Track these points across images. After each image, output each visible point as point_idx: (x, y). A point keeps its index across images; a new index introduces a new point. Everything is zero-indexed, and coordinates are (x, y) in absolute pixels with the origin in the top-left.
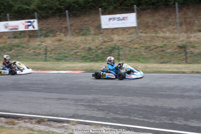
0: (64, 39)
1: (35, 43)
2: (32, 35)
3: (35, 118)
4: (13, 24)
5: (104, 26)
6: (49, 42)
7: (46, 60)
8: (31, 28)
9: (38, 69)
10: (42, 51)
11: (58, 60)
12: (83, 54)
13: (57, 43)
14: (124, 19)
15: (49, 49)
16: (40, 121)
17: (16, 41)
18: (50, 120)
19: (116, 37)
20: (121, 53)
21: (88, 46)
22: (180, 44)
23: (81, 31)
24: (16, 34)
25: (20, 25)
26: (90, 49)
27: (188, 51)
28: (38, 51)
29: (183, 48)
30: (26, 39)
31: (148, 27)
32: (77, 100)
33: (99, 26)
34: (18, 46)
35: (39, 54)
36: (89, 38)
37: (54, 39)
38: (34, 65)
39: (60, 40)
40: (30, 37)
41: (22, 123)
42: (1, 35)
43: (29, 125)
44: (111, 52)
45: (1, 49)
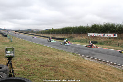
1: (116, 41)
2: (115, 38)
4: (109, 34)
6: (120, 41)
7: (118, 47)
8: (115, 36)
9: (115, 49)
10: (117, 44)
11: (122, 47)
15: (120, 43)
16: (113, 64)
17: (110, 40)
18: (116, 65)
24: (110, 38)
25: (112, 35)
30: (113, 39)
38: (114, 48)
40: (114, 39)
41: (108, 64)
42: (105, 38)
43: (110, 65)
45: (105, 42)
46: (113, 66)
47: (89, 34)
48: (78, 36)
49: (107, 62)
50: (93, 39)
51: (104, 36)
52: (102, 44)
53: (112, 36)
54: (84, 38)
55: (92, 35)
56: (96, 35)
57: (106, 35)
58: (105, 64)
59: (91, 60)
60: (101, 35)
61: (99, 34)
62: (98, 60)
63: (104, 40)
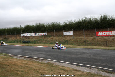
0: (53, 38)
1: (46, 39)
3: (36, 58)
4: (40, 34)
5: (64, 35)
6: (49, 39)
7: (48, 44)
8: (45, 35)
11: (51, 44)
13: (51, 39)
14: (69, 33)
15: (49, 41)
16: (37, 59)
17: (41, 38)
18: (40, 59)
19: (68, 38)
20: (68, 42)
21: (60, 40)
22: (84, 40)
24: (41, 36)
26: (60, 41)
27: (86, 42)
28: (46, 41)
29: (85, 41)
30: (44, 38)
31: (77, 35)
34: (41, 40)
36: (60, 38)
37: (51, 38)
39: (52, 38)
41: (33, 60)
42: (37, 37)
44: (65, 42)
45: (37, 40)
46: (37, 61)
47: (22, 35)
48: (12, 37)
50: (27, 39)
51: (36, 35)
52: (34, 42)
53: (43, 35)
54: (18, 38)
55: (25, 35)
56: (29, 35)
57: (38, 34)
58: (31, 59)
59: (19, 58)
60: (33, 34)
61: (31, 34)
62: (26, 57)
63: (35, 39)
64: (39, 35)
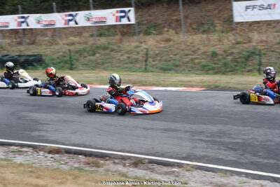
0: (175, 38)
1: (131, 44)
2: (126, 31)
4: (98, 14)
5: (237, 19)
6: (152, 42)
7: (146, 71)
8: (125, 21)
10: (140, 57)
11: (165, 70)
12: (204, 62)
13: (163, 44)
14: (268, 7)
15: (151, 53)
16: (137, 163)
17: (103, 41)
18: (151, 162)
19: (256, 36)
20: (263, 61)
21: (212, 49)
23: (201, 27)
24: (103, 30)
25: (109, 16)
26: (214, 54)
28: (134, 56)
30: (118, 37)
32: (193, 133)
33: (230, 19)
34: (105, 48)
35: (136, 61)
36: (214, 37)
39: (168, 40)
40: (124, 34)
41: (109, 165)
42: (80, 31)
43: (121, 168)
44: (247, 58)
45: (79, 52)
49: (103, 156)
50: (20, 43)
51: (72, 24)
53: (111, 21)
55: (13, 26)
56: (34, 21)
57: (83, 18)
58: (98, 166)
59: (19, 159)
60: (58, 19)
61: (46, 18)
62: (58, 151)
63: (73, 44)
64: (89, 24)
